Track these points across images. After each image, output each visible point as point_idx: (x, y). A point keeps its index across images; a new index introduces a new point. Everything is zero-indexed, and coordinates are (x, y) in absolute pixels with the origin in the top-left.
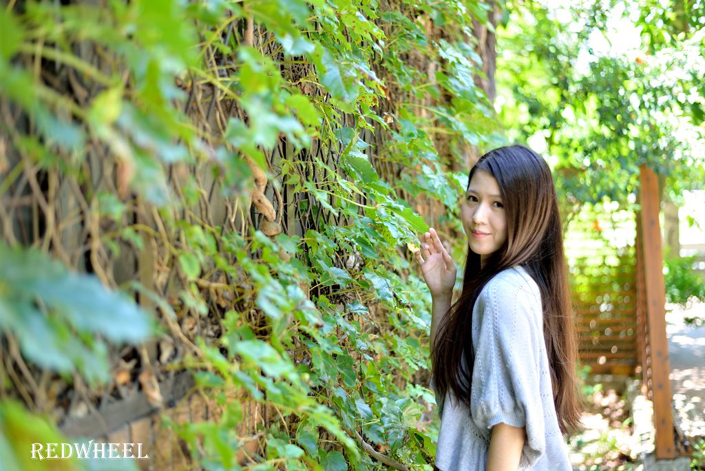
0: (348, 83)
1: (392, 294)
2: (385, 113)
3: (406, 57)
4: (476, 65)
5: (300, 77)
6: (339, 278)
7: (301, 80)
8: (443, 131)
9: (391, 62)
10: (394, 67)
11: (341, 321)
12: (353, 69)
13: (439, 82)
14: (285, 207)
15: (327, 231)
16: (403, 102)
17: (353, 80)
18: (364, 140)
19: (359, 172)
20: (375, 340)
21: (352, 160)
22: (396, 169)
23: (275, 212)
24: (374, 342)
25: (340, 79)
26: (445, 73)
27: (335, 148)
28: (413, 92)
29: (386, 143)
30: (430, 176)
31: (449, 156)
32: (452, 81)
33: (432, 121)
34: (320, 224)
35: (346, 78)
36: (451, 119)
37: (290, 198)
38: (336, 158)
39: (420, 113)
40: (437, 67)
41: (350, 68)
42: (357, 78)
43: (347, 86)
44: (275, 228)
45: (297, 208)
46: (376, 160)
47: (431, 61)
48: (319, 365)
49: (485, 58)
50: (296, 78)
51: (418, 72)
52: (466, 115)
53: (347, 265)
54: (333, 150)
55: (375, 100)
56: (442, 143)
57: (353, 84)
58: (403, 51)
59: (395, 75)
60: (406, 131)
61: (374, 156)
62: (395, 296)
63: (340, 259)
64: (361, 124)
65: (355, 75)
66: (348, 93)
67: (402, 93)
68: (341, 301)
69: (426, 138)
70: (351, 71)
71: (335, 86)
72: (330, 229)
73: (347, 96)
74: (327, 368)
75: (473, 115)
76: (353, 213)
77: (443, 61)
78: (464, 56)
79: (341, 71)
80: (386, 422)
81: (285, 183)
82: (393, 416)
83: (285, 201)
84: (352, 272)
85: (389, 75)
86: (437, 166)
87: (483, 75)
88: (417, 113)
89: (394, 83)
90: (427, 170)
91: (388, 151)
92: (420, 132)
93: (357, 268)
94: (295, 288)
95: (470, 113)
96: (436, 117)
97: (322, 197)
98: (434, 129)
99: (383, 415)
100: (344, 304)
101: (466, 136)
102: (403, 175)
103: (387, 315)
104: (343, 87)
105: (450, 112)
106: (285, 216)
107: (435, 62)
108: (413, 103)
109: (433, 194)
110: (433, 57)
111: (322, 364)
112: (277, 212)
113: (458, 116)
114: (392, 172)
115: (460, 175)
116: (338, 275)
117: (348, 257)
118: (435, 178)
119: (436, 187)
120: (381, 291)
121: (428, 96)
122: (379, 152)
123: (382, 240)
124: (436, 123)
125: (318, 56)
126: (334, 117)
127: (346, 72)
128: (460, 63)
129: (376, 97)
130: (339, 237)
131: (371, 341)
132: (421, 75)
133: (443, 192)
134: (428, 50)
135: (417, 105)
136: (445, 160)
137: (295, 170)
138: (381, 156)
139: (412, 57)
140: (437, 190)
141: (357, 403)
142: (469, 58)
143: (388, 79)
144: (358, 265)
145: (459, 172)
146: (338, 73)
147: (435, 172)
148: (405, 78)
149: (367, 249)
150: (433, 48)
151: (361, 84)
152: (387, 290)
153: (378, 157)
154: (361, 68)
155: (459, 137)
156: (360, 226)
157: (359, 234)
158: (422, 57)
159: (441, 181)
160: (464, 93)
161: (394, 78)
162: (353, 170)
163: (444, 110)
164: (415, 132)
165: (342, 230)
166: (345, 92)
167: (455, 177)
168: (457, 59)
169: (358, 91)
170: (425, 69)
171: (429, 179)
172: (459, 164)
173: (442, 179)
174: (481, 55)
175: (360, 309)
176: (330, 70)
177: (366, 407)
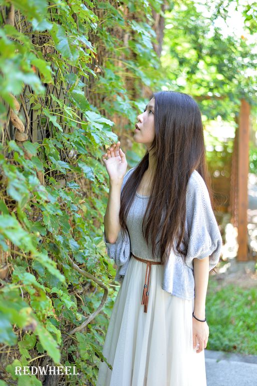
0: (73, 49)
1: (94, 176)
2: (96, 66)
3: (111, 30)
4: (152, 36)
5: (44, 43)
6: (62, 168)
7: (45, 45)
8: (130, 75)
9: (102, 34)
10: (104, 37)
11: (62, 194)
12: (76, 40)
13: (130, 47)
14: (32, 123)
15: (57, 136)
16: (108, 57)
17: (76, 47)
18: (83, 82)
19: (78, 102)
20: (83, 203)
21: (74, 95)
22: (101, 97)
23: (24, 127)
24: (82, 205)
25: (68, 46)
26: (134, 40)
27: (65, 86)
28: (114, 52)
29: (96, 83)
30: (121, 103)
31: (133, 89)
32: (138, 46)
33: (124, 69)
34: (54, 132)
35: (72, 45)
36: (136, 68)
37: (35, 117)
38: (65, 93)
39: (118, 65)
40: (129, 36)
41: (75, 39)
42: (78, 46)
43: (72, 50)
44: (23, 137)
45: (38, 124)
46: (90, 92)
47: (126, 33)
48: (48, 222)
49: (158, 32)
50: (41, 43)
51: (118, 40)
52: (144, 68)
53: (69, 156)
54: (63, 87)
55: (90, 59)
56: (129, 82)
57: (76, 49)
58: (110, 26)
59: (104, 41)
60: (108, 76)
61: (89, 89)
62: (96, 177)
63: (65, 153)
64: (81, 73)
65: (77, 44)
66: (73, 55)
67: (108, 52)
68: (64, 177)
69: (120, 81)
70: (75, 41)
71: (64, 50)
72: (59, 135)
73: (72, 57)
74: (52, 223)
75: (148, 69)
76: (74, 125)
77: (133, 33)
78: (146, 31)
79: (69, 41)
80: (87, 253)
81: (32, 109)
82: (91, 250)
83: (32, 119)
84: (72, 160)
85: (101, 41)
86: (126, 97)
87: (156, 41)
88: (116, 64)
89: (103, 45)
90: (119, 99)
91: (97, 86)
92: (116, 76)
93: (75, 157)
94: (34, 178)
95: (146, 67)
96: (127, 67)
97: (54, 120)
98: (126, 74)
99: (86, 248)
100: (66, 180)
101: (144, 80)
102: (105, 101)
103: (92, 184)
104: (70, 51)
105: (135, 64)
106: (31, 129)
107: (129, 34)
108: (114, 58)
109: (122, 113)
110: (128, 30)
111: (50, 221)
112: (26, 127)
113: (140, 68)
114: (99, 99)
115: (139, 102)
116: (61, 166)
117: (70, 151)
118: (124, 104)
119: (124, 109)
120: (87, 175)
121: (123, 54)
122: (92, 87)
123: (90, 143)
124: (127, 70)
125: (54, 32)
126: (65, 68)
127: (72, 41)
128: (144, 34)
129: (91, 58)
130: (65, 140)
131: (80, 204)
132: (119, 41)
133: (128, 112)
134: (124, 27)
135: (116, 60)
136: (131, 92)
137: (39, 101)
138: (93, 90)
139: (115, 30)
140: (125, 111)
141: (70, 241)
142: (149, 32)
143: (99, 43)
144: (75, 156)
145: (138, 100)
146: (67, 42)
147: (124, 100)
148: (110, 43)
149: (81, 148)
150: (128, 25)
151: (82, 49)
152: (91, 174)
153: (91, 90)
154: (82, 40)
155: (140, 80)
156: (77, 134)
157: (76, 139)
158: (121, 30)
159: (127, 106)
160: (144, 54)
161: (103, 43)
162: (75, 101)
163: (132, 63)
164: (113, 77)
165: (67, 136)
166: (71, 54)
167: (136, 103)
168: (142, 32)
169: (79, 54)
170: (122, 38)
171: (120, 104)
172: (138, 95)
173: (128, 105)
174: (155, 31)
175: (74, 186)
176: (62, 40)
177: (76, 244)
